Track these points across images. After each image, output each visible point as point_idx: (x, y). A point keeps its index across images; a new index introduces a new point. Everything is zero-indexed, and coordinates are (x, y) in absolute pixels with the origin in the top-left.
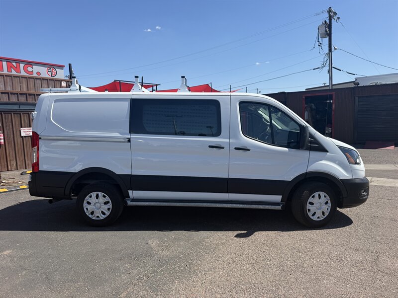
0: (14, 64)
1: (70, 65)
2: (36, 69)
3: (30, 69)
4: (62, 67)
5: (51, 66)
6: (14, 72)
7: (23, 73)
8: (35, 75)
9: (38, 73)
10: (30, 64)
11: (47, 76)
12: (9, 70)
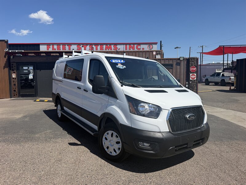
0: (132, 46)
1: (161, 42)
2: (142, 46)
3: (139, 47)
4: (156, 43)
5: (150, 44)
6: (132, 50)
7: (136, 50)
8: (141, 50)
9: (143, 49)
10: (139, 44)
11: (148, 50)
12: (130, 49)
